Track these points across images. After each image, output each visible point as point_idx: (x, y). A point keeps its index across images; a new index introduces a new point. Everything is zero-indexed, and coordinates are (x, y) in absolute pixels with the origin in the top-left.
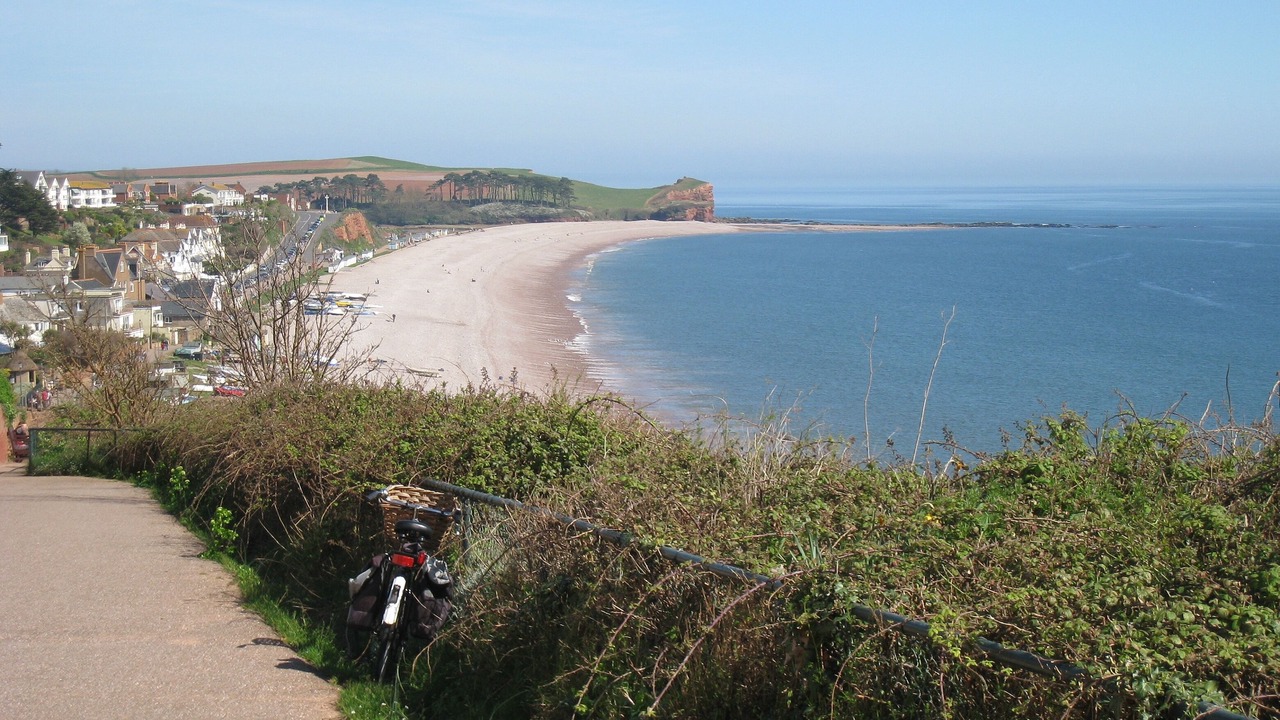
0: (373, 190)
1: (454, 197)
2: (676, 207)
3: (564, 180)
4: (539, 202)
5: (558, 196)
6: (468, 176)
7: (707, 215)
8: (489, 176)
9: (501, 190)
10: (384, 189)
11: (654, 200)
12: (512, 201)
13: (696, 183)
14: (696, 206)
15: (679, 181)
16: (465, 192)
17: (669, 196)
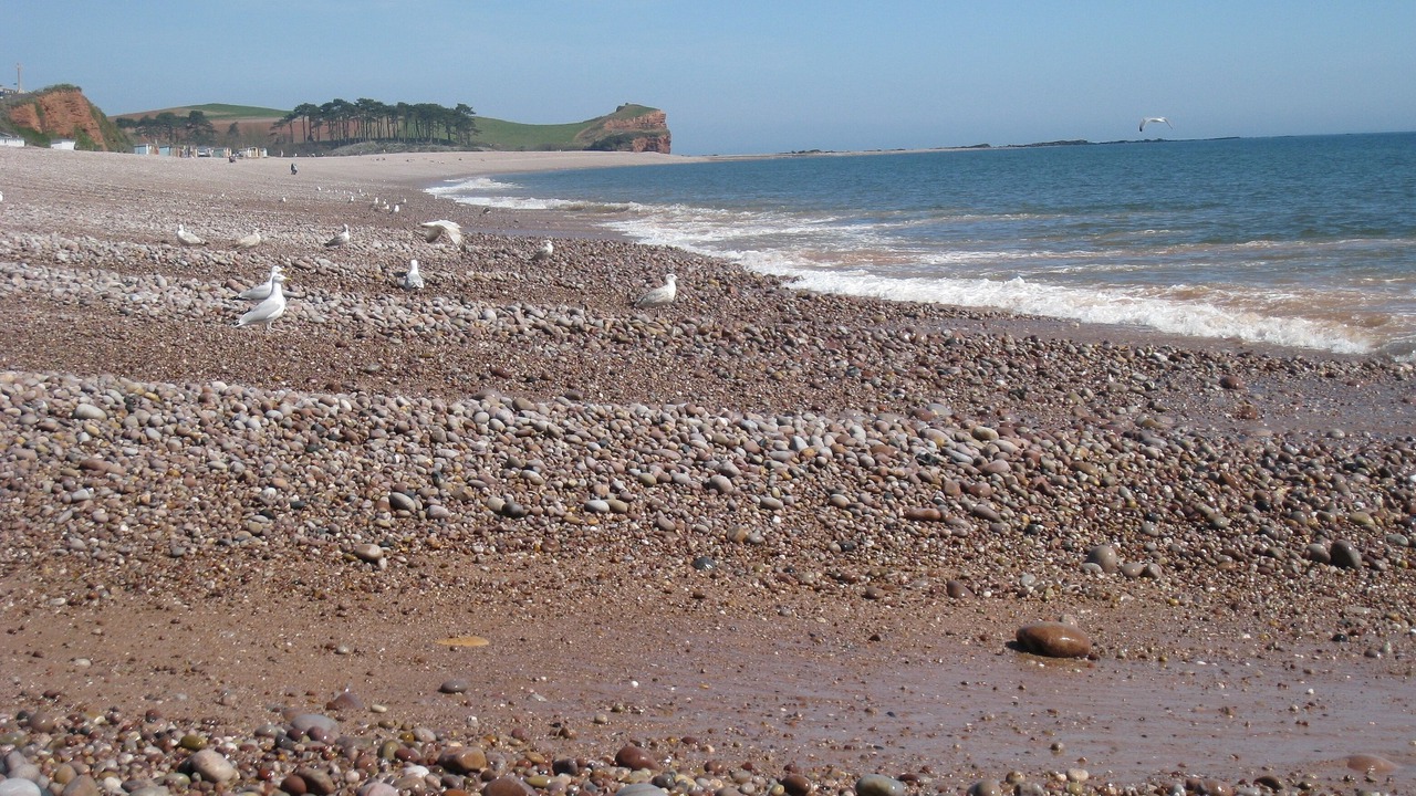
0: (197, 132)
1: (310, 138)
2: (618, 137)
3: (461, 107)
4: (427, 139)
5: (453, 129)
6: (327, 106)
7: (661, 146)
8: (357, 105)
9: (374, 124)
10: (213, 132)
11: (585, 133)
12: (389, 139)
13: (640, 110)
14: (646, 135)
15: (619, 109)
16: (324, 129)
17: (607, 126)
